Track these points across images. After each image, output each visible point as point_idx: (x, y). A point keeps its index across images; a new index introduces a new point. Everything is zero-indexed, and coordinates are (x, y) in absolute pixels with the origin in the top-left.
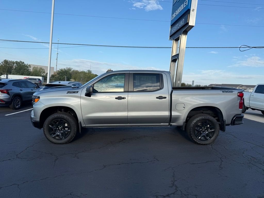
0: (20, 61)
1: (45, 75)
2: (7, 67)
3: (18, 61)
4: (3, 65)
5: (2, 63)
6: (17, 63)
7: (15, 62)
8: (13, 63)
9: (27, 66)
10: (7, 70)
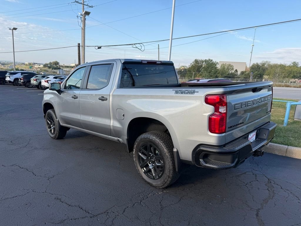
0: (209, 59)
1: (233, 72)
2: (197, 67)
3: (207, 59)
4: (194, 64)
5: (193, 62)
6: (206, 61)
7: (205, 60)
8: (203, 62)
9: (215, 63)
10: (196, 69)
